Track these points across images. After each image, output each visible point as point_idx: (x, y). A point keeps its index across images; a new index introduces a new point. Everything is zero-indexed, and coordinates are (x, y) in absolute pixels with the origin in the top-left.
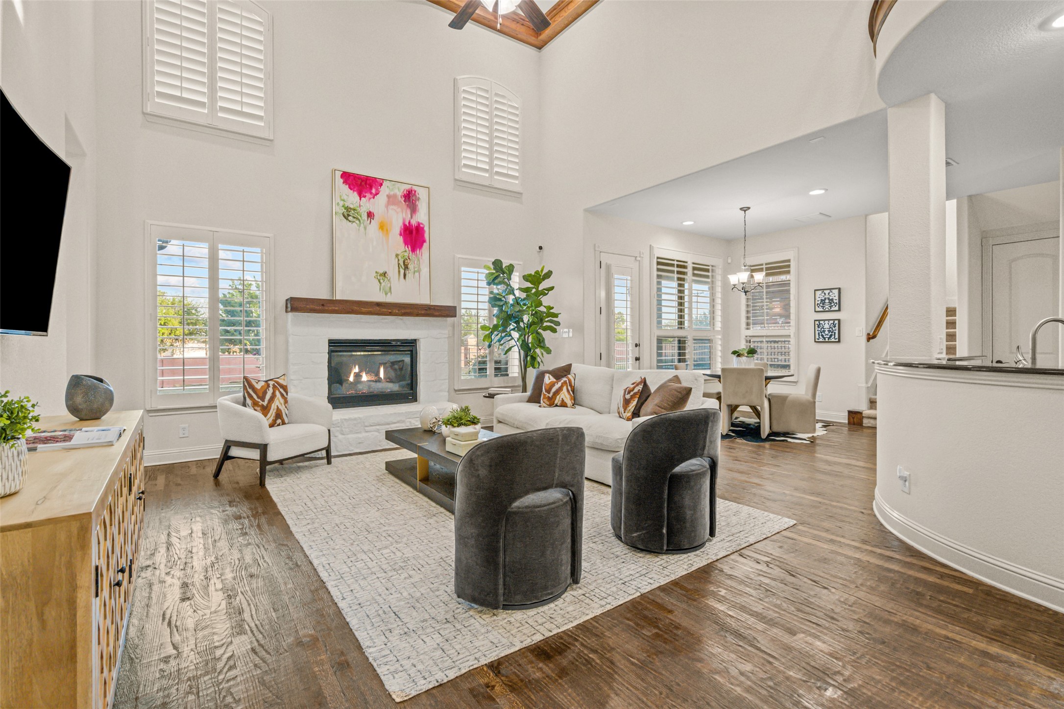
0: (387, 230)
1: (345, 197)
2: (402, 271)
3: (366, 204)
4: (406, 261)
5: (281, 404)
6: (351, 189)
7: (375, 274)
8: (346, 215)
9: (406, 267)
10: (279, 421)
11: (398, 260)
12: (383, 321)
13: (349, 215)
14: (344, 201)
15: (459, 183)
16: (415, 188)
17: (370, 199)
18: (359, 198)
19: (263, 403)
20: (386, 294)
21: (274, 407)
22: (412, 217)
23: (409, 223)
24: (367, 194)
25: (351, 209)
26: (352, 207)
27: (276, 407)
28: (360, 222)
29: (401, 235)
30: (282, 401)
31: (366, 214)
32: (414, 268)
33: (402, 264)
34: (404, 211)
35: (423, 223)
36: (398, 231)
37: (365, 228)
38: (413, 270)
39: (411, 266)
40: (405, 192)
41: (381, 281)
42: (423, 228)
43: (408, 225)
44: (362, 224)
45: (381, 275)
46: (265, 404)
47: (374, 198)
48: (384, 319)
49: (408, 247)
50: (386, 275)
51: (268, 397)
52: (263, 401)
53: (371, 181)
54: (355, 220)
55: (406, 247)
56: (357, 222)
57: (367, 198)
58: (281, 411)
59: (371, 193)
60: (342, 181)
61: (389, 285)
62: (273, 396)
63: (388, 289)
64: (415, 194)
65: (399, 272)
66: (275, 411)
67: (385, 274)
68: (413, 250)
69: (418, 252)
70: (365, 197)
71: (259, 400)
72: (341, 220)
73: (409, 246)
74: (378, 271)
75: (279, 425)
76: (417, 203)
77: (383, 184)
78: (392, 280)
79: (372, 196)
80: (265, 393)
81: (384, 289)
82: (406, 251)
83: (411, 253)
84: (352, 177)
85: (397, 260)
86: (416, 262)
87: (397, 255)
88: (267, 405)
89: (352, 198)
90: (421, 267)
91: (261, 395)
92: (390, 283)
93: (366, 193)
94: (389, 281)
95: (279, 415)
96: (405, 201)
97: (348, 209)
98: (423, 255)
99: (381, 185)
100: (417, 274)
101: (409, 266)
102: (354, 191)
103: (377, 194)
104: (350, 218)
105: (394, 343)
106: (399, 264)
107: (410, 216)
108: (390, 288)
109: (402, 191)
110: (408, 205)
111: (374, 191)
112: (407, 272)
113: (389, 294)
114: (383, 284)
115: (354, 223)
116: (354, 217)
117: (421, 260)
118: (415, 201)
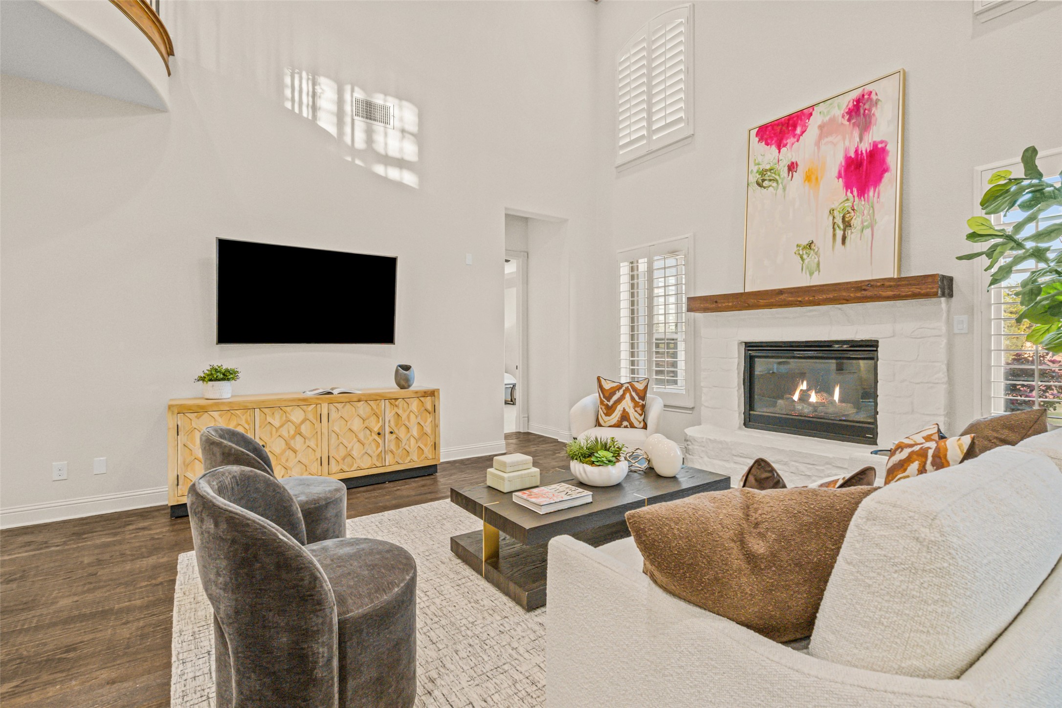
0: (817, 179)
1: (760, 159)
2: (839, 233)
3: (788, 154)
4: (848, 216)
5: (630, 407)
6: (767, 144)
7: (795, 249)
8: (760, 181)
9: (847, 224)
10: (625, 423)
11: (834, 217)
12: (809, 314)
13: (763, 180)
14: (759, 164)
15: (984, 18)
16: (869, 88)
17: (793, 144)
18: (778, 151)
19: (608, 403)
20: (811, 274)
21: (619, 408)
22: (861, 140)
23: (856, 151)
24: (788, 141)
25: (766, 170)
26: (768, 167)
27: (622, 409)
28: (777, 183)
29: (839, 176)
30: (631, 405)
31: (786, 168)
32: (862, 222)
33: (839, 221)
34: (847, 136)
35: (884, 139)
36: (835, 173)
37: (784, 189)
38: (859, 227)
39: (856, 222)
40: (851, 105)
41: (805, 257)
42: (884, 150)
43: (853, 155)
44: (781, 185)
45: (804, 248)
46: (610, 404)
47: (798, 141)
48: (811, 311)
49: (852, 192)
50: (813, 246)
51: (615, 398)
52: (609, 401)
53: (795, 119)
54: (771, 183)
55: (849, 194)
56: (774, 184)
57: (788, 146)
58: (628, 413)
59: (794, 136)
60: (757, 139)
61: (817, 259)
62: (622, 398)
63: (814, 265)
64: (870, 99)
65: (834, 235)
66: (621, 412)
67: (810, 245)
68: (862, 193)
69: (871, 193)
70: (785, 146)
71: (604, 400)
72: (754, 190)
73: (855, 190)
74: (799, 243)
75: (626, 427)
76: (874, 110)
77: (813, 113)
78: (821, 252)
79: (796, 140)
80: (614, 393)
81: (807, 268)
82: (848, 200)
83: (857, 199)
84: (770, 128)
85: (831, 218)
86: (866, 212)
87: (832, 211)
88: (612, 406)
89: (767, 154)
90: (877, 217)
91: (607, 395)
92: (819, 257)
93: (787, 139)
94: (816, 254)
95: (625, 417)
96: (849, 120)
97: (763, 173)
98: (882, 195)
99: (811, 114)
100: (868, 232)
101: (852, 223)
102: (771, 145)
103: (803, 132)
104: (766, 183)
105: (836, 347)
106: (834, 224)
107: (858, 139)
108: (818, 264)
109: (844, 106)
110: (854, 124)
111: (798, 131)
112: (848, 232)
113: (816, 273)
114: (806, 261)
115: (771, 188)
116: (770, 180)
117: (877, 206)
118: (870, 110)
